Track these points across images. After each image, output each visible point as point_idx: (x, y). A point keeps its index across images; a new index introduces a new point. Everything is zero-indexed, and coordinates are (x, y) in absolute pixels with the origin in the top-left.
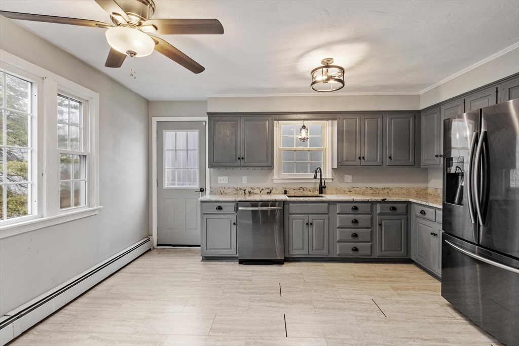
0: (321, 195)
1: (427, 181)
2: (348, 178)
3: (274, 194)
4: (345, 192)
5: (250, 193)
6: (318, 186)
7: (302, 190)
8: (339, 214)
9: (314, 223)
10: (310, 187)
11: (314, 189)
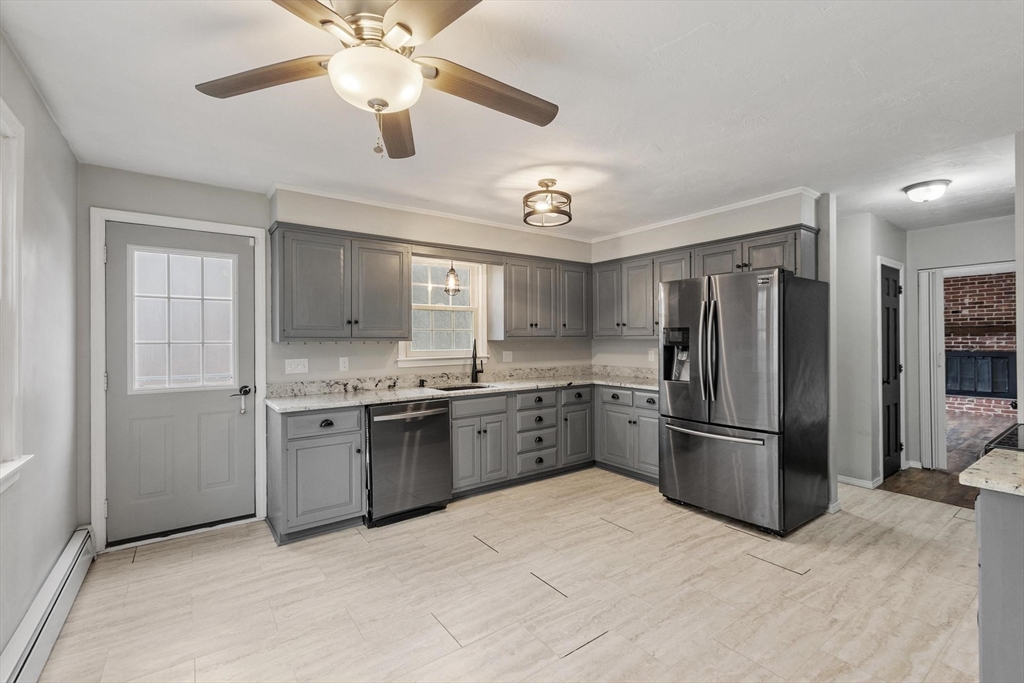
0: (477, 384)
1: (591, 358)
2: (508, 355)
3: (401, 388)
4: (505, 376)
5: (355, 389)
6: (469, 370)
7: (445, 379)
8: (519, 410)
9: (488, 430)
10: (457, 371)
11: (464, 374)
